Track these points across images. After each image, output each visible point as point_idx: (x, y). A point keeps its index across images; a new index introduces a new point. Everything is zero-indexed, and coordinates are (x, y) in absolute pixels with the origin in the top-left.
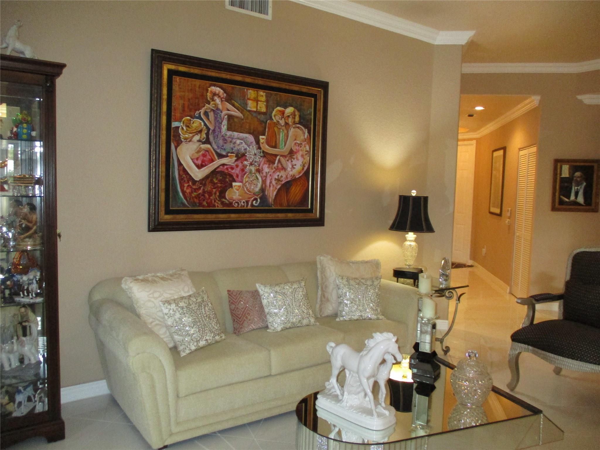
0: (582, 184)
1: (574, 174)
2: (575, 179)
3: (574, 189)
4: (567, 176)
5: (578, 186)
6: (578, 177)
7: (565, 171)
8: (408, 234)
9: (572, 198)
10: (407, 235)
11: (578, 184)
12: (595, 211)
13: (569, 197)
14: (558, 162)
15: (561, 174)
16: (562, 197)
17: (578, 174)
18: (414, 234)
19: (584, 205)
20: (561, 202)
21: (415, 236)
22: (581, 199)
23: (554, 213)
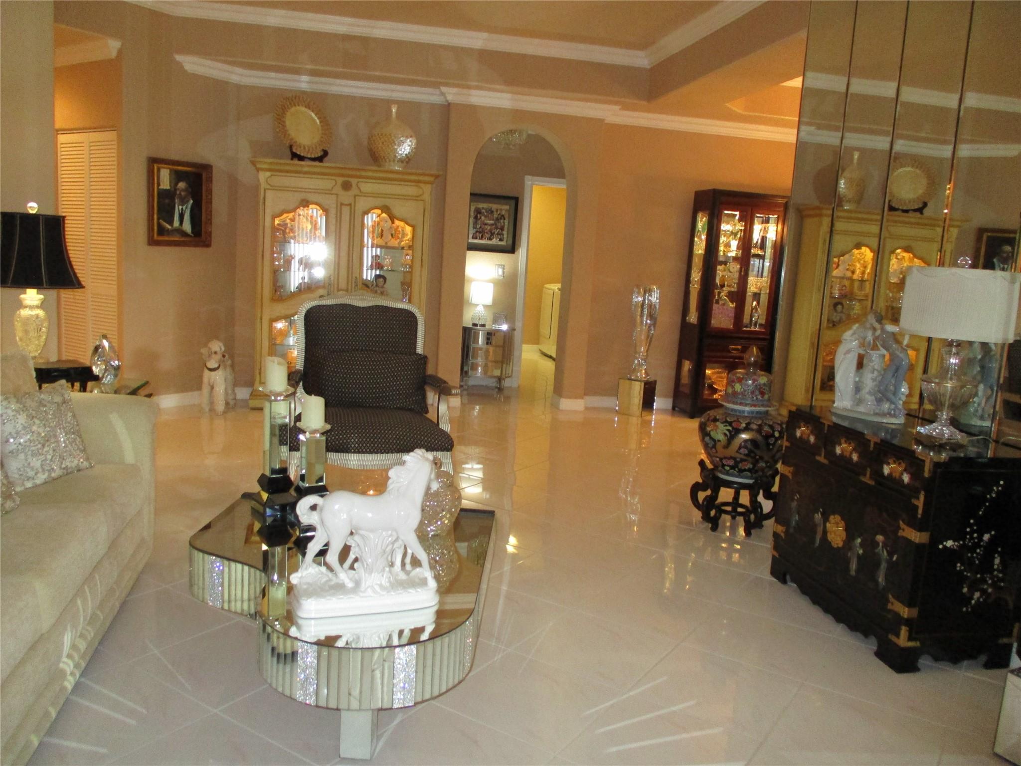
0: (188, 201)
1: (176, 184)
2: (178, 193)
3: (178, 209)
4: (168, 187)
5: (183, 205)
6: (183, 190)
7: (165, 180)
8: (25, 293)
9: (176, 223)
10: (22, 296)
11: (183, 202)
12: (207, 245)
13: (171, 222)
14: (154, 162)
15: (159, 185)
16: (161, 221)
17: (182, 185)
18: (38, 293)
19: (191, 234)
20: (162, 231)
21: (42, 297)
22: (187, 227)
23: (151, 247)
